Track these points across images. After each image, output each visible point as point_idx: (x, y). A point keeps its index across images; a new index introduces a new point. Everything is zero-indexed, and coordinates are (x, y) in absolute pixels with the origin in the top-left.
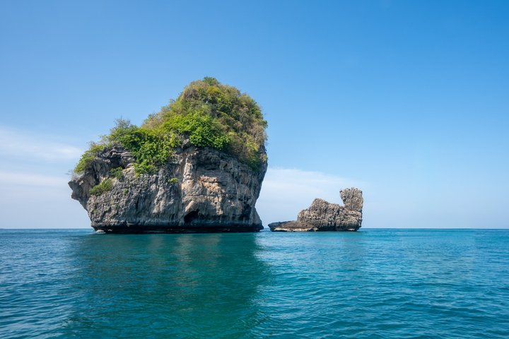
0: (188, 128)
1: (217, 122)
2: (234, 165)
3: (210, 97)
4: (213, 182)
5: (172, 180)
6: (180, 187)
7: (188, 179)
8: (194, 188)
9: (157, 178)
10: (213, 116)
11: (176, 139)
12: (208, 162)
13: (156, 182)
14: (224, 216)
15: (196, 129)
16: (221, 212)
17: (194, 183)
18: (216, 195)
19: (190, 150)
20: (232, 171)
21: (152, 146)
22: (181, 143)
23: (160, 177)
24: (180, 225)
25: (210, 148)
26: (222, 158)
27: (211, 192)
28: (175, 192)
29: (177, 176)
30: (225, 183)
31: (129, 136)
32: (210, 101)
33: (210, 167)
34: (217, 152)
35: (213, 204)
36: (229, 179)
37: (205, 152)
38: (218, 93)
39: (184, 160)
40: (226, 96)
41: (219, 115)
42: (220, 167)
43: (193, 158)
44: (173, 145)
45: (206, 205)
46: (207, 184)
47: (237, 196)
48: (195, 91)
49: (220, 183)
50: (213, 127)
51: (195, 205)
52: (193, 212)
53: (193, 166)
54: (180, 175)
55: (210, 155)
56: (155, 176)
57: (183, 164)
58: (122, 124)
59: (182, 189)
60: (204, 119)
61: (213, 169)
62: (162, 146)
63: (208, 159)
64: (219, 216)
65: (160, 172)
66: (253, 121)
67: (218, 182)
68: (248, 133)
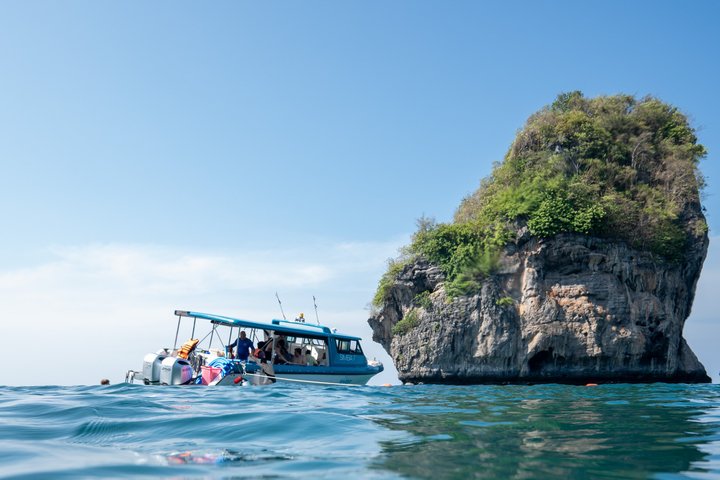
0: (523, 208)
1: (580, 183)
2: (621, 256)
3: (562, 139)
4: (577, 297)
5: (502, 301)
6: (517, 311)
7: (530, 296)
8: (541, 310)
9: (479, 300)
10: (569, 174)
11: (505, 230)
12: (563, 260)
13: (478, 307)
14: (604, 358)
15: (538, 207)
16: (597, 351)
17: (541, 301)
18: (584, 318)
19: (530, 244)
20: (617, 269)
21: (467, 250)
22: (514, 236)
23: (484, 297)
24: (521, 375)
25: (565, 234)
26: (593, 248)
27: (574, 315)
28: (509, 320)
29: (510, 292)
30: (602, 295)
31: (435, 241)
32: (563, 146)
33: (570, 268)
34: (581, 239)
35: (579, 335)
36: (611, 286)
37: (558, 243)
38: (580, 123)
39: (522, 265)
40: (599, 122)
41: (583, 167)
42: (591, 265)
43: (536, 258)
44: (500, 242)
45: (568, 338)
46: (564, 301)
47: (632, 317)
48: (533, 135)
49: (591, 297)
50: (570, 195)
51: (545, 340)
52: (543, 352)
53: (538, 272)
54: (516, 293)
55: (567, 247)
56: (476, 297)
57: (521, 270)
58: (424, 226)
59: (521, 313)
60: (553, 184)
61: (576, 272)
62: (483, 246)
63: (564, 255)
64: (595, 358)
65: (483, 291)
66: (667, 154)
67: (588, 295)
68: (653, 183)
